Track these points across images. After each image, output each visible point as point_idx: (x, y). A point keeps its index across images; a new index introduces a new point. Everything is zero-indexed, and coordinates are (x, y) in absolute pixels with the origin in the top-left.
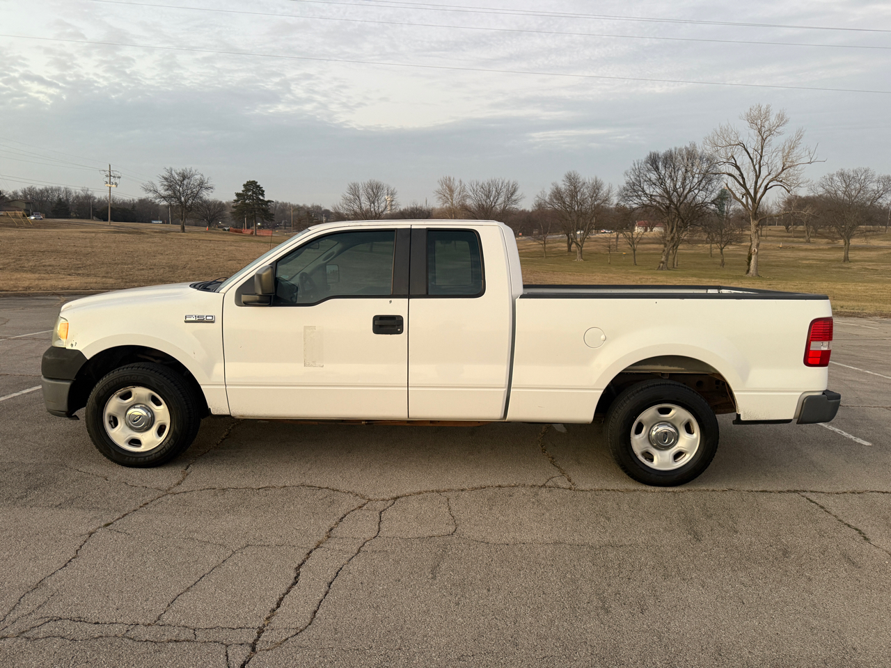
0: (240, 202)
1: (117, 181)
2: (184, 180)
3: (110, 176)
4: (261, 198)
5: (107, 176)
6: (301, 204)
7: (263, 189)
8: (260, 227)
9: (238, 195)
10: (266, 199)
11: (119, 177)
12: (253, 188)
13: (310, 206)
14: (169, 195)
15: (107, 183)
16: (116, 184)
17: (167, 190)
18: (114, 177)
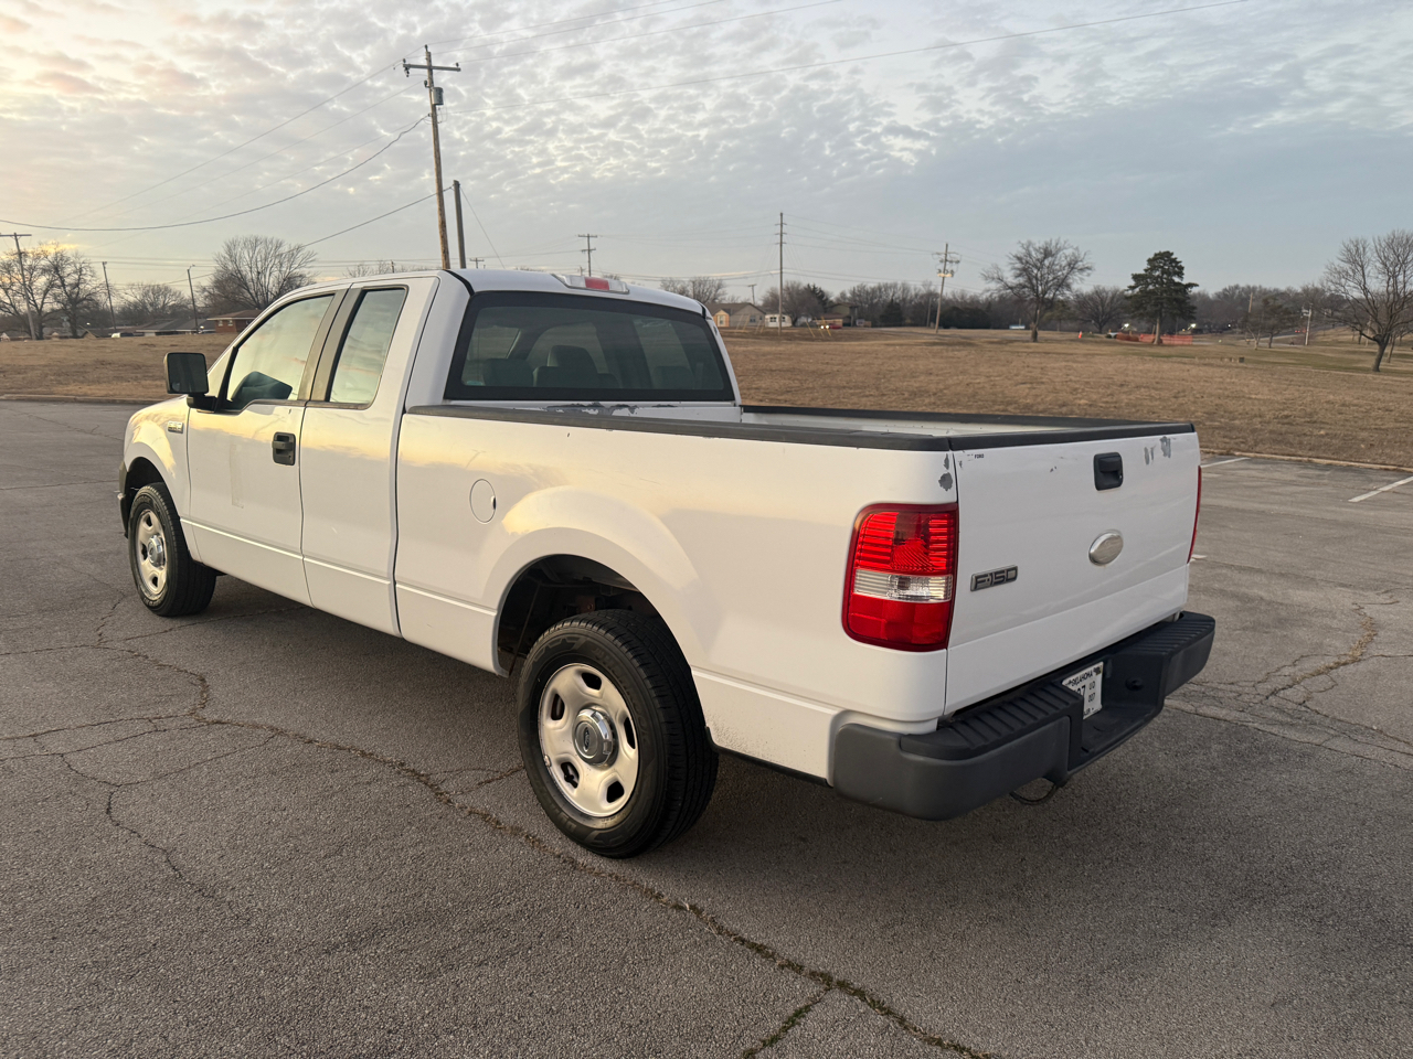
0: (1137, 290)
1: (954, 267)
2: (1045, 257)
3: (946, 260)
4: (1176, 279)
5: (941, 261)
6: (1283, 288)
7: (1182, 264)
8: (1195, 331)
9: (1136, 277)
10: (1185, 282)
11: (958, 262)
12: (1165, 263)
13: (1300, 290)
14: (1020, 284)
15: (940, 271)
16: (952, 272)
17: (1019, 275)
18: (951, 262)
